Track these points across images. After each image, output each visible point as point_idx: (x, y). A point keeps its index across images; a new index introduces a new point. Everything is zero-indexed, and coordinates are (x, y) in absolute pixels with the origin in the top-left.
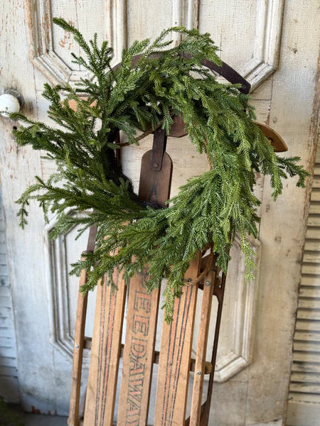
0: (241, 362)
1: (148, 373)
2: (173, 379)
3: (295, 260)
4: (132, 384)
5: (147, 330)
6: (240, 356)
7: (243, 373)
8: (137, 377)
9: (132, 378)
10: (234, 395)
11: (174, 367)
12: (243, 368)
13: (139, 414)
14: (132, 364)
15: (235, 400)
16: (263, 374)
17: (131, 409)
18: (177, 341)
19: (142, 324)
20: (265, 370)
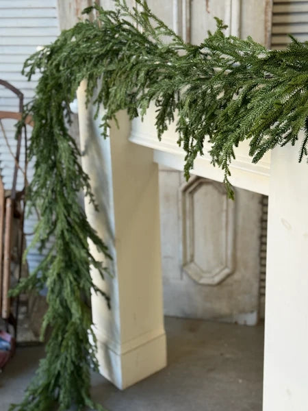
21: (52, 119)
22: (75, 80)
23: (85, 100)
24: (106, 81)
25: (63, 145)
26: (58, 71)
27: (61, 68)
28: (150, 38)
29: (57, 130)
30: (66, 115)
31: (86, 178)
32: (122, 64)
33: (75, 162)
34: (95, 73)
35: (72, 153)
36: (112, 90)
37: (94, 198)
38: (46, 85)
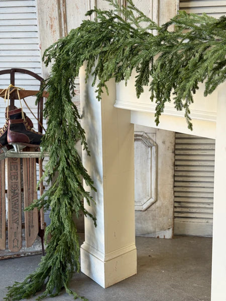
0: (152, 200)
1: (20, 196)
2: (31, 195)
3: (171, 151)
4: (13, 203)
5: (17, 178)
6: (151, 198)
7: (153, 205)
8: (15, 199)
9: (13, 200)
10: (149, 217)
11: (31, 190)
12: (153, 204)
13: (18, 215)
14: (13, 194)
15: (150, 219)
16: (162, 205)
17: (14, 214)
18: (31, 179)
19: (14, 176)
20: (162, 204)
21: (61, 90)
22: (79, 60)
23: (85, 76)
24: (101, 59)
25: (68, 108)
26: (68, 55)
27: (70, 53)
28: (133, 26)
29: (64, 98)
30: (71, 88)
31: (82, 131)
32: (113, 46)
33: (75, 120)
34: (93, 55)
35: (74, 113)
36: (105, 65)
37: (87, 146)
38: (59, 66)
